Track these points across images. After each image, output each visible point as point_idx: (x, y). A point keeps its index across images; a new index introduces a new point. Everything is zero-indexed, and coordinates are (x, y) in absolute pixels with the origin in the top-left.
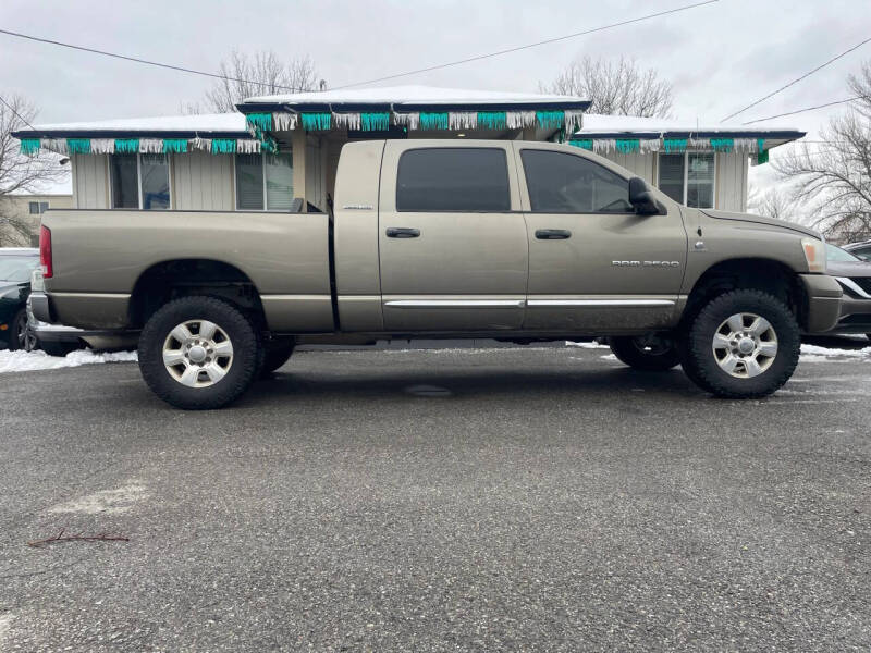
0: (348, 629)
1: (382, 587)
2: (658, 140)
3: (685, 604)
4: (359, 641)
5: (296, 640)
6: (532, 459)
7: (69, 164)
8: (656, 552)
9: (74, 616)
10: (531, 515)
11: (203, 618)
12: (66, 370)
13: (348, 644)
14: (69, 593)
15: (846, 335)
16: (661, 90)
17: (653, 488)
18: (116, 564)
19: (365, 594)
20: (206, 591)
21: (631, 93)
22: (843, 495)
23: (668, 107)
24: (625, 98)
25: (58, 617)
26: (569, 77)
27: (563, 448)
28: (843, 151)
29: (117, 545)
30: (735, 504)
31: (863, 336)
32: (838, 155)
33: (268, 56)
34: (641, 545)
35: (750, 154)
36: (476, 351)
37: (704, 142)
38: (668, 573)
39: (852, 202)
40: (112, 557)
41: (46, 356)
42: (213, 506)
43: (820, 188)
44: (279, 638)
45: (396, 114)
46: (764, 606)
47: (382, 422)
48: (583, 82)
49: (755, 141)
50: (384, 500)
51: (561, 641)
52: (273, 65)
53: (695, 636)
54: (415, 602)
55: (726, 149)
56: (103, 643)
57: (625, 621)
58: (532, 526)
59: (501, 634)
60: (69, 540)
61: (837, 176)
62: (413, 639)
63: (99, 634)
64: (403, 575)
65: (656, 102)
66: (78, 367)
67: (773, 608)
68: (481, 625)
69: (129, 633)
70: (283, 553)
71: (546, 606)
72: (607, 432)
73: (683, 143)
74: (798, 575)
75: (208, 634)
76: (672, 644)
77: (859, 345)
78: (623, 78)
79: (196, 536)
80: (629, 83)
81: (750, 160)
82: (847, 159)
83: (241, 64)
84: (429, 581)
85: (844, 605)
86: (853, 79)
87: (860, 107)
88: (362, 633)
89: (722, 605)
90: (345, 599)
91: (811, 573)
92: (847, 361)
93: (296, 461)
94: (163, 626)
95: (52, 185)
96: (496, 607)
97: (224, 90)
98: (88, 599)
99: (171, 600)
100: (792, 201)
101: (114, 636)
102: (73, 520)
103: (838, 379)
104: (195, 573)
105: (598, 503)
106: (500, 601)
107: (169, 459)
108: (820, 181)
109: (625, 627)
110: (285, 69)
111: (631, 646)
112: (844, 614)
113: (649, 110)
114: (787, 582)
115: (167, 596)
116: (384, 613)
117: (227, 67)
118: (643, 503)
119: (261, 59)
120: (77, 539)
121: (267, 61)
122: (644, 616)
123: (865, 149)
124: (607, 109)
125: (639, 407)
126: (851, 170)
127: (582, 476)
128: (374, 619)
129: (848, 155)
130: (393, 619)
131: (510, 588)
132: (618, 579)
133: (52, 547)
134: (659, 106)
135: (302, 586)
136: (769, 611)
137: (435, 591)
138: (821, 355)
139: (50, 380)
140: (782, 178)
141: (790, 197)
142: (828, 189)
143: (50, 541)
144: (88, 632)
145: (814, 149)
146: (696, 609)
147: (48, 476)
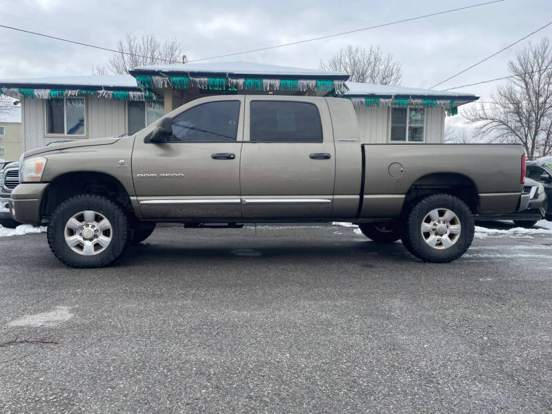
0: (191, 393)
1: (212, 370)
2: (391, 99)
3: (386, 377)
4: (197, 399)
5: (160, 399)
6: (306, 294)
7: (19, 105)
8: (372, 349)
9: (27, 386)
10: (302, 328)
11: (104, 387)
12: (15, 237)
13: (190, 401)
14: (23, 373)
15: (502, 221)
16: (395, 68)
17: (375, 312)
18: (50, 357)
19: (201, 374)
20: (106, 372)
21: (376, 69)
22: (484, 317)
23: (399, 78)
24: (373, 71)
25: (17, 387)
26: (339, 57)
27: (325, 288)
28: (505, 107)
29: (52, 346)
30: (421, 321)
31: (511, 221)
32: (502, 110)
33: (150, 38)
34: (364, 345)
35: (446, 109)
36: (277, 228)
37: (419, 101)
38: (378, 361)
39: (510, 138)
40: (49, 354)
41: (3, 228)
42: (111, 322)
43: (491, 129)
44: (150, 398)
45: (230, 79)
46: (429, 379)
47: (216, 271)
48: (347, 60)
49: (449, 101)
50: (215, 319)
51: (313, 398)
52: (153, 44)
53: (389, 395)
54: (231, 378)
55: (432, 106)
56: (45, 401)
57: (351, 387)
58: (302, 334)
59: (279, 395)
60: (22, 342)
61: (501, 122)
62: (228, 399)
63: (42, 396)
64: (224, 362)
65: (392, 75)
66: (24, 235)
67: (434, 380)
68: (268, 390)
69: (60, 396)
70: (152, 351)
71: (306, 380)
72: (352, 279)
73: (406, 101)
74: (451, 361)
75: (107, 397)
76: (375, 400)
77: (508, 227)
78: (372, 59)
79: (100, 340)
80: (375, 62)
81: (446, 112)
82: (508, 112)
83: (132, 43)
84: (239, 366)
85: (475, 379)
86: (512, 63)
87: (516, 81)
88: (198, 395)
89: (406, 378)
90: (190, 376)
91: (459, 360)
92: (500, 236)
93: (162, 295)
94: (80, 392)
95: (7, 116)
96: (277, 380)
97: (121, 58)
98: (35, 377)
99: (85, 377)
100: (474, 137)
101: (51, 398)
102: (24, 331)
103: (493, 248)
104: (100, 362)
105: (342, 321)
106: (280, 377)
107: (82, 294)
108: (491, 125)
109: (350, 390)
110: (161, 48)
111: (352, 401)
112: (474, 384)
113: (387, 80)
114: (445, 366)
115: (82, 375)
116: (212, 384)
117: (123, 44)
118: (369, 321)
119: (146, 39)
120: (27, 342)
121: (149, 41)
122: (361, 385)
123: (518, 106)
124: (361, 78)
125: (373, 264)
126: (509, 119)
127: (335, 305)
128: (206, 387)
129: (508, 110)
130: (217, 387)
131: (287, 369)
132: (349, 364)
133: (12, 347)
134: (393, 78)
135: (164, 369)
136: (432, 382)
137: (242, 371)
138: (485, 232)
139: (6, 243)
140: (468, 123)
141: (473, 135)
142: (495, 130)
143: (10, 343)
144: (36, 396)
145: (487, 106)
146: (392, 380)
147: (7, 304)
